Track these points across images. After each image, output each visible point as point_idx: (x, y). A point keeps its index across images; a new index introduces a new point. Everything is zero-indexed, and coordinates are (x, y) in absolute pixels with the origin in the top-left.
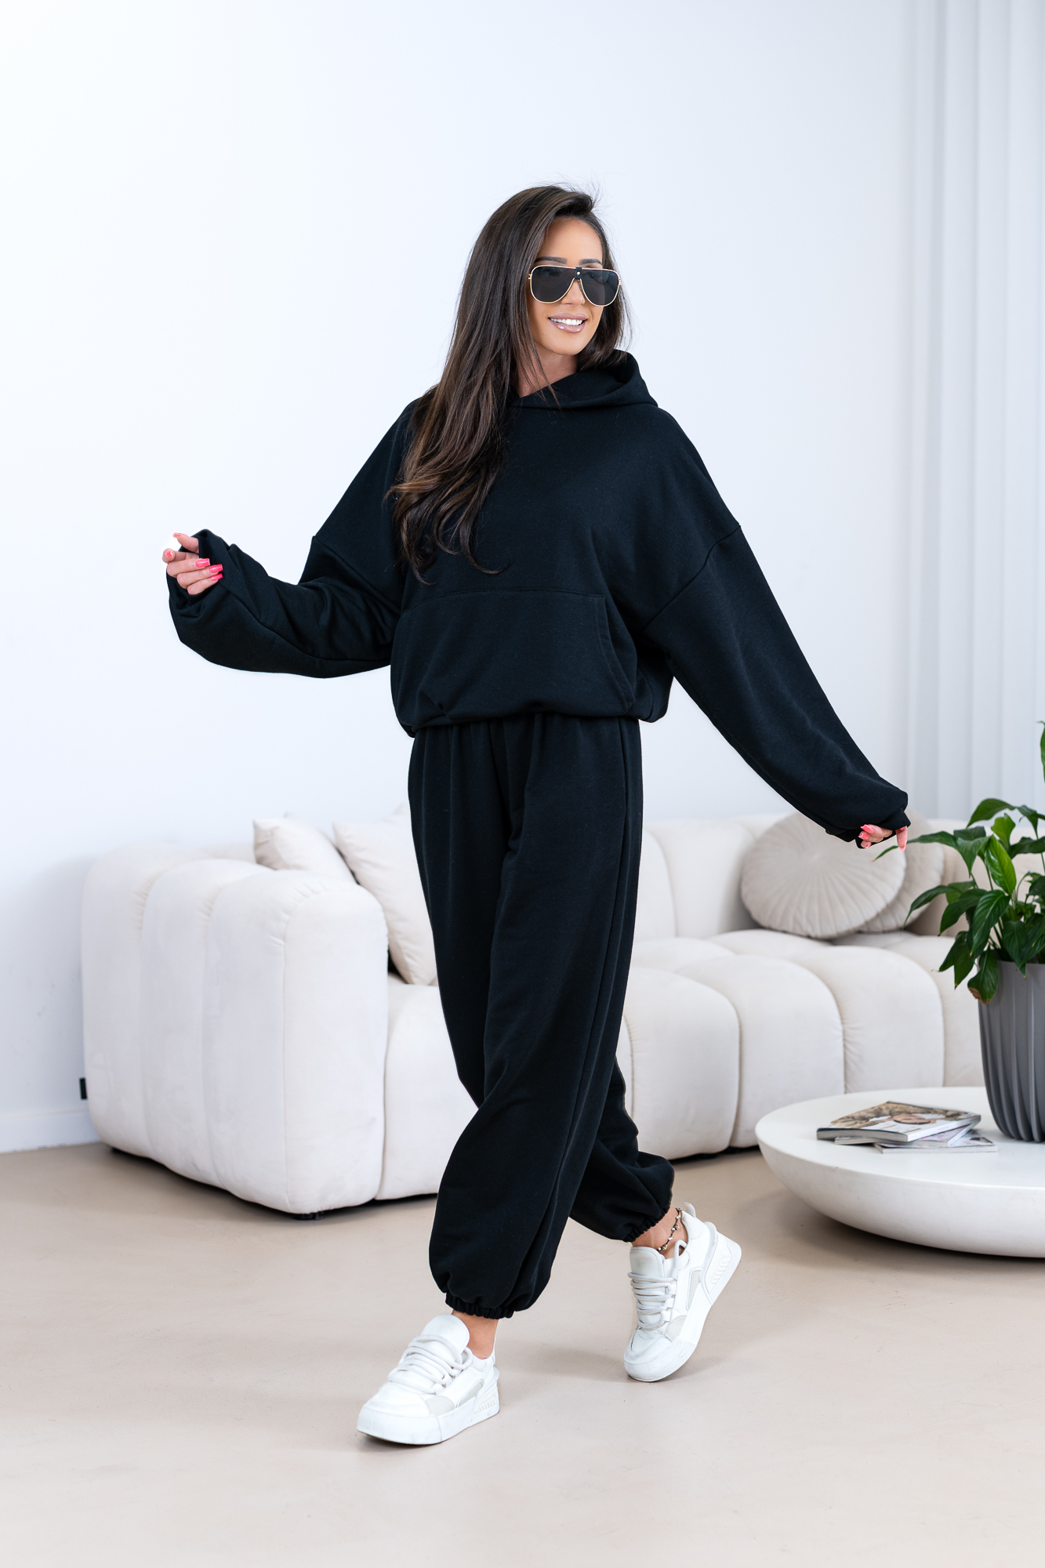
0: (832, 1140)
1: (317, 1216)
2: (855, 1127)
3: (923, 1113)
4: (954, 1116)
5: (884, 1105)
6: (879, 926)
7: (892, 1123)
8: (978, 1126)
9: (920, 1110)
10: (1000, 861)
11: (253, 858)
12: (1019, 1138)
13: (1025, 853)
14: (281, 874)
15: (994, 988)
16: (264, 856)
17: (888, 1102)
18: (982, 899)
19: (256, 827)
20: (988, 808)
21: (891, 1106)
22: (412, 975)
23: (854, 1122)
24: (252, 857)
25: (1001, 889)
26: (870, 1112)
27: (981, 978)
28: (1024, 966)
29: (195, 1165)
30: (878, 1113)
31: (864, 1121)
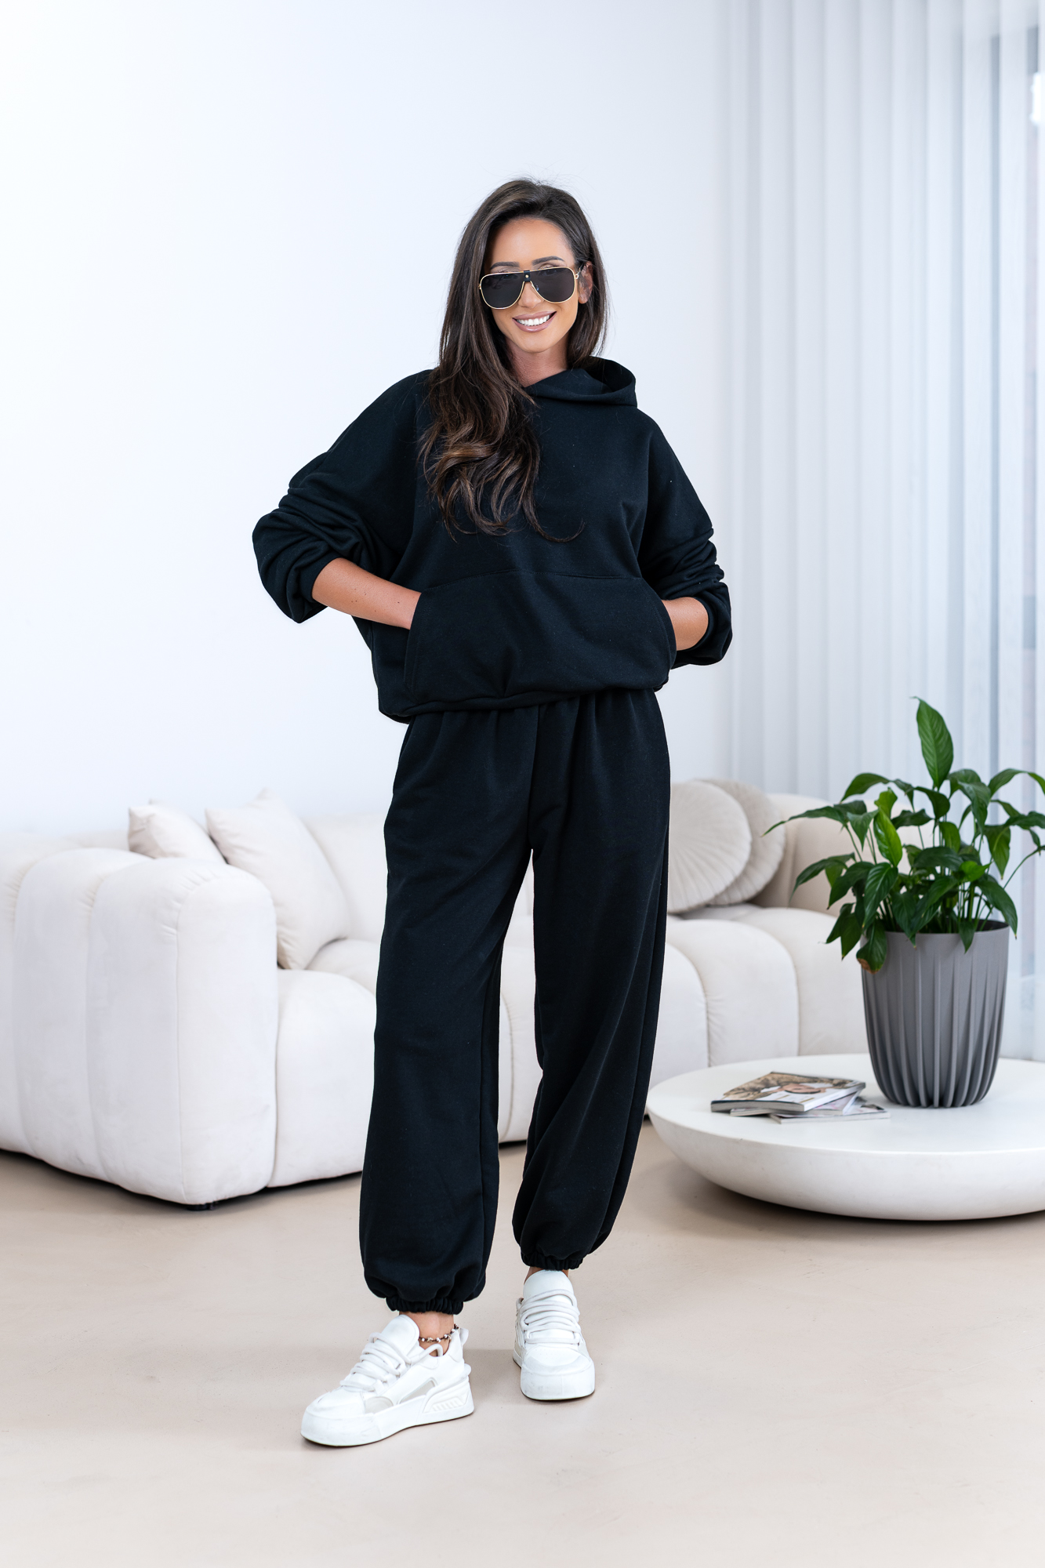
0: (728, 1112)
1: (211, 1206)
2: (748, 1098)
3: (810, 1082)
4: (841, 1084)
5: (768, 1075)
6: (726, 899)
7: (784, 1093)
8: (863, 1093)
9: (805, 1080)
10: (886, 834)
11: (126, 846)
12: (906, 1104)
13: (908, 825)
14: (160, 862)
15: (883, 958)
16: (139, 842)
17: (772, 1073)
18: (871, 871)
19: (131, 815)
20: (862, 783)
21: (775, 1076)
22: (289, 960)
23: (745, 1094)
24: (126, 844)
25: (887, 861)
26: (758, 1084)
27: (870, 949)
28: (914, 936)
29: (78, 1159)
30: (767, 1084)
31: (756, 1093)
